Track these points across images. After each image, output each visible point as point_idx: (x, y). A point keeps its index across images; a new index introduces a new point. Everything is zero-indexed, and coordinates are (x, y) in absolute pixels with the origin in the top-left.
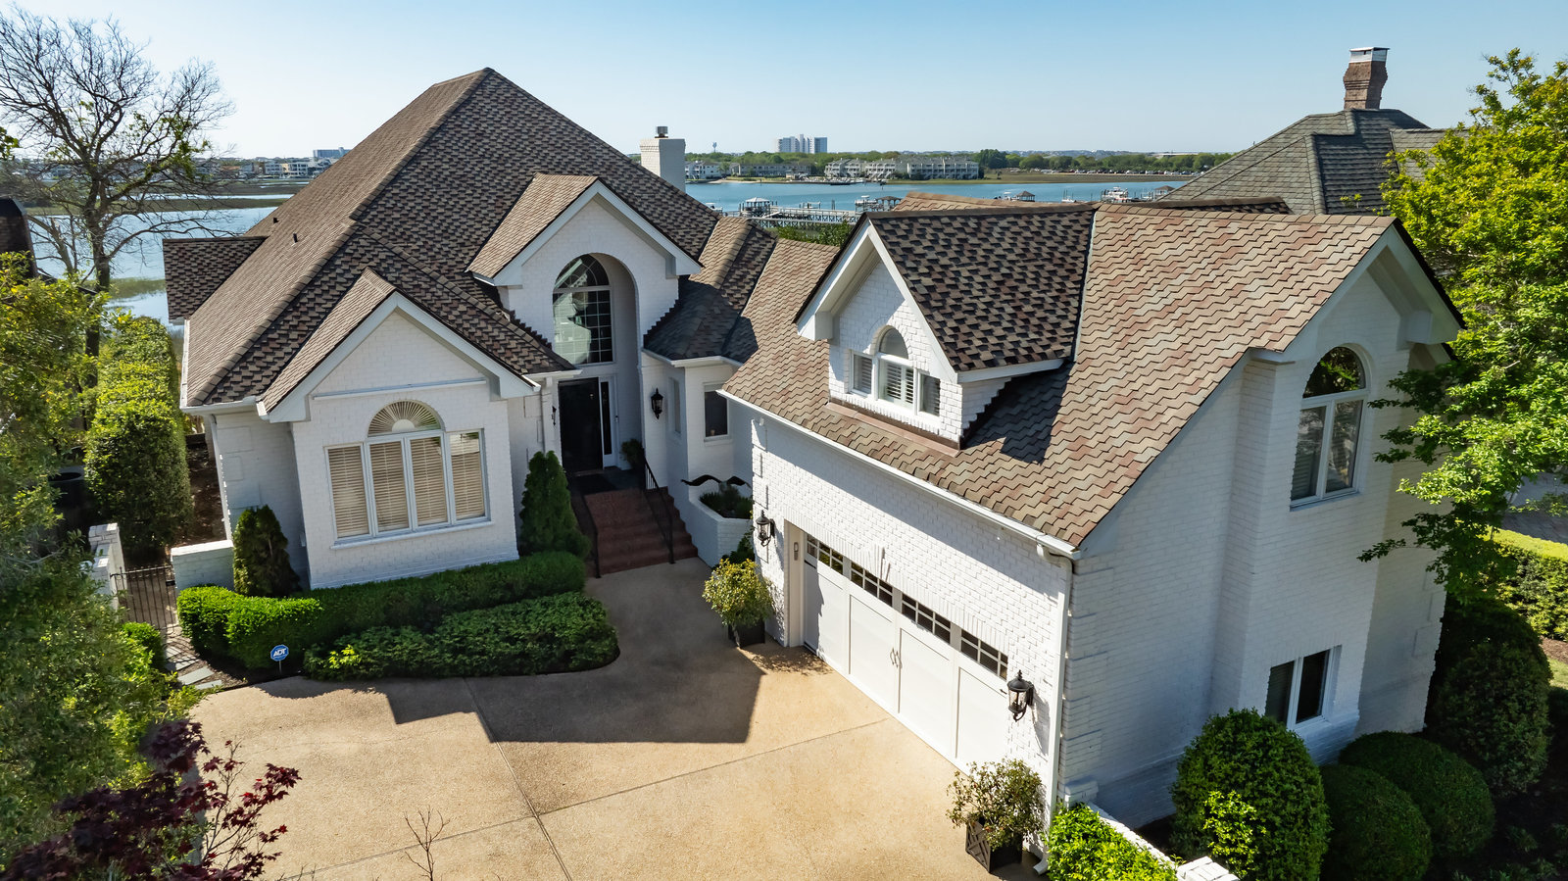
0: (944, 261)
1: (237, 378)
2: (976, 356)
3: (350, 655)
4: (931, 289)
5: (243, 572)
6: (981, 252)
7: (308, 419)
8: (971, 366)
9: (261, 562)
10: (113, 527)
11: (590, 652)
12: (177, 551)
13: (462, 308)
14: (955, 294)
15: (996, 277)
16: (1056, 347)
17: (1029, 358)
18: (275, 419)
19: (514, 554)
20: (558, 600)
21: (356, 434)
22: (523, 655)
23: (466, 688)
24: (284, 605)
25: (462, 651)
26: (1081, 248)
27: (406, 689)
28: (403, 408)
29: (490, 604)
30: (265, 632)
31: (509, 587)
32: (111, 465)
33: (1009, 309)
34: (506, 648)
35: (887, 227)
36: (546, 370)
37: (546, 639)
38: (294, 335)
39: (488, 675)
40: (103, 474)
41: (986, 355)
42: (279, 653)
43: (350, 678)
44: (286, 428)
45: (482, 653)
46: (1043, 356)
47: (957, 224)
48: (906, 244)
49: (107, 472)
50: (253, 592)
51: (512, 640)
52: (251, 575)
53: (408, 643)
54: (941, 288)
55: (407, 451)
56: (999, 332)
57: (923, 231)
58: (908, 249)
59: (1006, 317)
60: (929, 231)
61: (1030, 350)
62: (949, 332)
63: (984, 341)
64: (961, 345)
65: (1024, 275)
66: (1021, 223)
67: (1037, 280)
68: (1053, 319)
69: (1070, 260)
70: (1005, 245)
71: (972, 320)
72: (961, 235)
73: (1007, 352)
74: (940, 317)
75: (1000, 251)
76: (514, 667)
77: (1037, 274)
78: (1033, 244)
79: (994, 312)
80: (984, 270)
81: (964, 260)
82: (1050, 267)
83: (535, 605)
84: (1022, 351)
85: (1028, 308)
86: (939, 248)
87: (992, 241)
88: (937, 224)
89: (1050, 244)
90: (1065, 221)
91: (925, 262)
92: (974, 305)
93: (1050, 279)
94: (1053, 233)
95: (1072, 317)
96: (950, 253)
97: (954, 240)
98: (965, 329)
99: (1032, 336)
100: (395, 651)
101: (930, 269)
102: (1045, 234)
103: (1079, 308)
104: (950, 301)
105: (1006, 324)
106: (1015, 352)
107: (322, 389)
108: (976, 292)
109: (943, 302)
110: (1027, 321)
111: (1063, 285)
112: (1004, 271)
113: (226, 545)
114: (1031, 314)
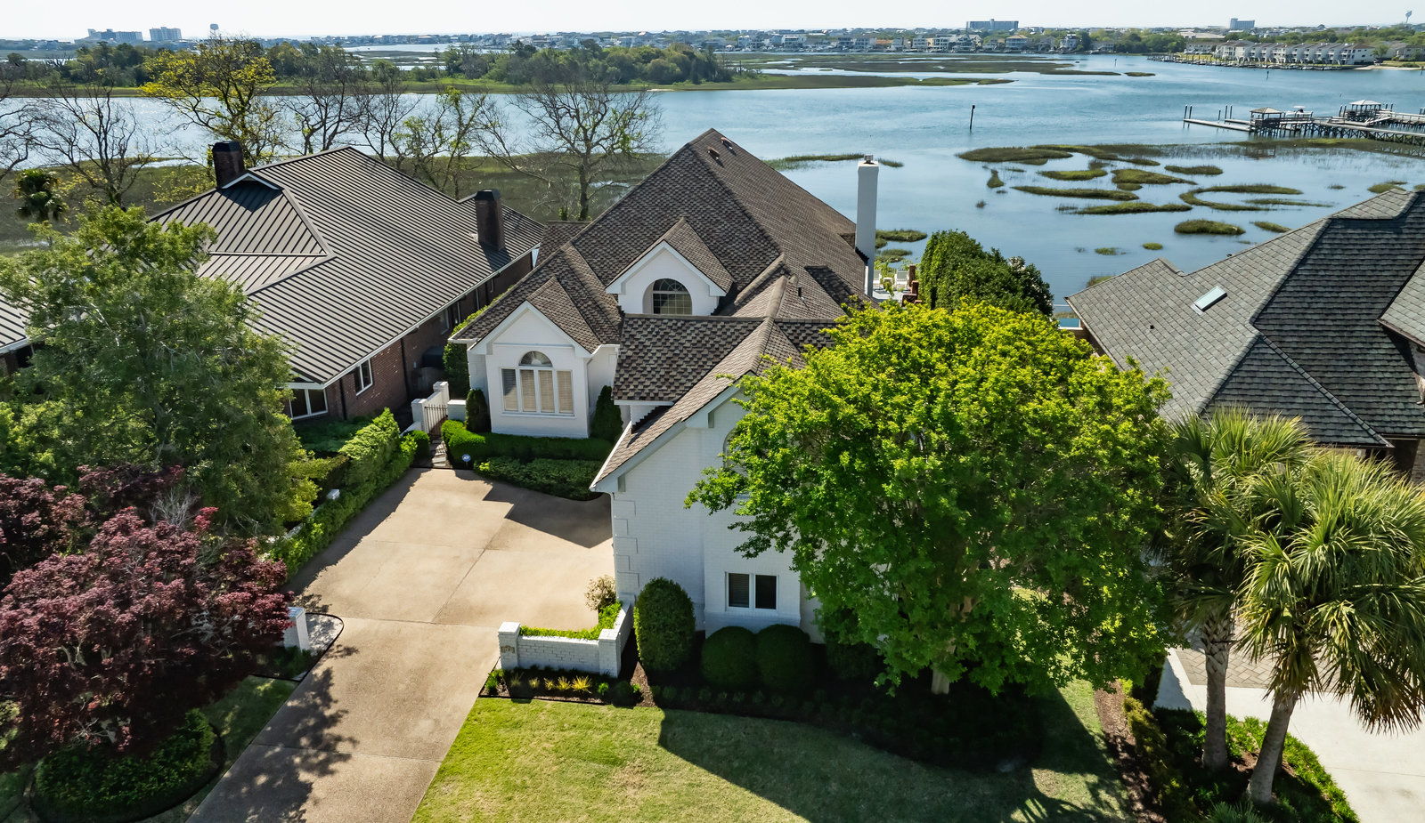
0: (648, 343)
1: (476, 328)
2: (626, 394)
3: (485, 466)
4: (628, 357)
5: (466, 418)
6: (671, 341)
7: (490, 352)
8: (620, 398)
9: (473, 414)
10: (446, 384)
13: (590, 303)
14: (640, 361)
15: (670, 355)
16: (671, 396)
17: (653, 399)
18: (474, 352)
19: (586, 436)
21: (513, 363)
22: (550, 485)
23: (522, 494)
24: (477, 437)
25: (529, 476)
26: (735, 343)
27: (502, 487)
28: (534, 354)
29: (553, 458)
30: (465, 446)
31: (569, 451)
32: (450, 356)
33: (662, 373)
34: (545, 480)
39: (536, 490)
41: (631, 394)
42: (466, 458)
43: (485, 476)
45: (535, 479)
46: (661, 399)
48: (633, 332)
50: (469, 428)
51: (548, 477)
52: (468, 420)
53: (507, 468)
54: (635, 357)
55: (536, 374)
56: (648, 383)
57: (648, 326)
58: (633, 336)
59: (658, 376)
60: (652, 326)
61: (656, 394)
62: (622, 380)
63: (636, 386)
64: (624, 387)
65: (686, 355)
66: (710, 326)
67: (691, 359)
68: (683, 380)
69: (721, 349)
70: (689, 338)
71: (638, 375)
72: (668, 330)
73: (643, 395)
74: (622, 372)
75: (683, 341)
76: (546, 490)
77: (694, 355)
78: (707, 338)
79: (653, 373)
80: (666, 350)
81: (659, 344)
82: (706, 352)
83: (574, 463)
84: (652, 395)
85: (674, 373)
86: (650, 337)
87: (684, 334)
88: (659, 323)
89: (717, 339)
90: (739, 327)
91: (636, 343)
92: (645, 368)
93: (700, 359)
94: (725, 333)
95: (695, 381)
96: (654, 340)
97: (662, 333)
98: (630, 379)
99: (664, 388)
100: (502, 470)
101: (637, 346)
102: (719, 333)
103: (702, 377)
104: (634, 365)
105: (654, 380)
106: (648, 394)
107: (498, 340)
108: (651, 362)
109: (630, 364)
110: (667, 380)
111: (705, 363)
112: (677, 352)
113: (463, 402)
114: (673, 376)
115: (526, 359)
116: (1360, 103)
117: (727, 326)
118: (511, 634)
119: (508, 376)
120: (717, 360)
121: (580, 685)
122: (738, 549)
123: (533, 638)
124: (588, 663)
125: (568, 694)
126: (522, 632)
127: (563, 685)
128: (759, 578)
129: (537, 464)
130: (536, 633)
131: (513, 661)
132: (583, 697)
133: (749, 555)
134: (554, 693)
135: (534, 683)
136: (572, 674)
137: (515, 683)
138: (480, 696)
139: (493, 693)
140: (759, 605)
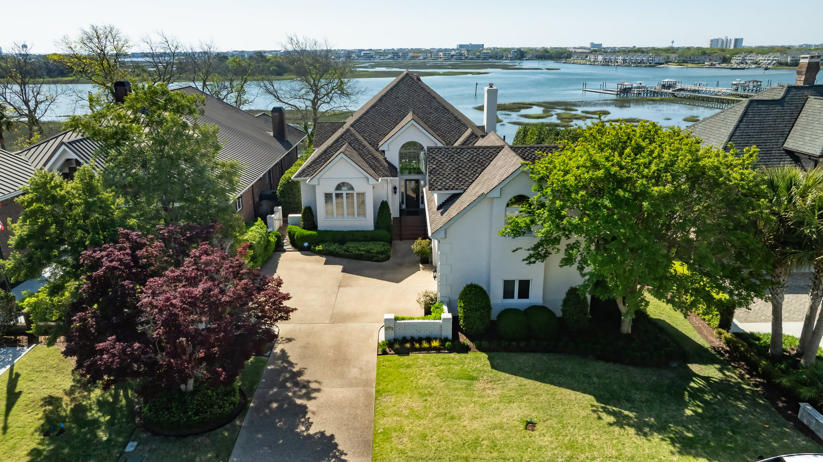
0: (443, 161)
2: (437, 187)
3: (320, 247)
4: (434, 168)
5: (302, 223)
6: (456, 159)
7: (319, 184)
8: (434, 190)
9: (307, 221)
10: (280, 207)
11: (378, 257)
12: (290, 215)
13: (370, 156)
14: (440, 170)
15: (456, 166)
16: (462, 187)
17: (452, 189)
18: (310, 184)
19: (372, 228)
20: (378, 243)
21: (332, 190)
22: (361, 255)
23: (345, 261)
24: (310, 232)
25: (347, 251)
26: (491, 159)
27: (331, 258)
28: (343, 184)
29: (359, 241)
30: (304, 238)
31: (366, 237)
32: (282, 191)
33: (455, 175)
34: (357, 252)
35: (431, 151)
36: (388, 176)
37: (368, 251)
38: (323, 161)
40: (280, 193)
41: (440, 187)
42: (306, 244)
43: (320, 253)
44: (314, 186)
45: (351, 252)
46: (457, 189)
47: (453, 151)
48: (434, 156)
49: (282, 192)
50: (304, 228)
51: (359, 250)
52: (304, 224)
53: (334, 247)
54: (437, 168)
55: (344, 196)
56: (448, 181)
57: (441, 152)
58: (434, 157)
59: (452, 178)
60: (444, 152)
61: (454, 187)
62: (433, 180)
63: (442, 183)
64: (434, 184)
65: (466, 166)
66: (475, 151)
67: (469, 168)
68: (467, 179)
69: (484, 162)
70: (465, 157)
71: (441, 178)
72: (453, 154)
73: (446, 187)
74: (432, 176)
75: (462, 159)
76: (359, 257)
77: (470, 166)
78: (475, 157)
79: (450, 176)
80: (454, 164)
81: (449, 161)
82: (476, 164)
83: (371, 243)
84: (451, 187)
85: (461, 176)
86: (443, 157)
87: (462, 156)
88: (447, 150)
89: (481, 157)
90: (491, 151)
91: (437, 161)
92: (444, 174)
93: (474, 168)
94: (484, 154)
95: (473, 179)
96: (446, 159)
97: (450, 155)
98: (438, 180)
99: (457, 183)
100: (331, 248)
101: (437, 163)
102: (481, 154)
103: (477, 177)
104: (438, 172)
105: (451, 180)
106: (449, 187)
107: (323, 177)
108: (447, 170)
109: (436, 172)
110: (458, 179)
111: (477, 170)
112: (460, 165)
113: (300, 215)
114: (461, 177)
115: (339, 187)
116: (667, 80)
117: (485, 151)
118: (391, 319)
119: (328, 197)
120: (483, 168)
121: (435, 344)
122: (524, 260)
123: (403, 321)
124: (435, 332)
125: (429, 350)
126: (396, 319)
127: (425, 345)
128: (520, 282)
129: (348, 244)
130: (403, 319)
131: (392, 335)
132: (438, 350)
133: (530, 263)
134: (421, 350)
135: (408, 345)
136: (429, 340)
137: (397, 346)
138: (378, 355)
139: (384, 353)
140: (519, 297)
